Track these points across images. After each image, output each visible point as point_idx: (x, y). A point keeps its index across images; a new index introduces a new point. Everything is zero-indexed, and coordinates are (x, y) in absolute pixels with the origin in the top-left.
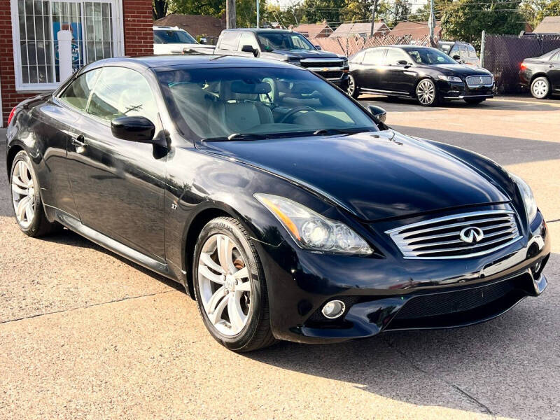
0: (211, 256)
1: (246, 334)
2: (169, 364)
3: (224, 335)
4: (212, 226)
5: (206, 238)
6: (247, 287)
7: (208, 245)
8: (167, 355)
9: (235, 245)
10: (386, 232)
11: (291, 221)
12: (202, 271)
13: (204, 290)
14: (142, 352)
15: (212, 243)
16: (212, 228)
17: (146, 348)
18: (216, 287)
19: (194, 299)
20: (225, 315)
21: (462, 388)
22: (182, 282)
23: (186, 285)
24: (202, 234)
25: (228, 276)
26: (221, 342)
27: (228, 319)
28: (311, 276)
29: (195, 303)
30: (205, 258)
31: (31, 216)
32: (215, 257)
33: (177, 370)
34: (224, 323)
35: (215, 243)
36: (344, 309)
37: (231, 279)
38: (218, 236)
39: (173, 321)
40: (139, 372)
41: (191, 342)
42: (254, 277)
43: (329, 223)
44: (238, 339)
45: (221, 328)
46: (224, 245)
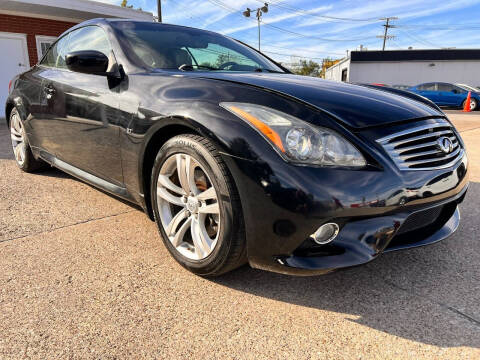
0: (170, 178)
1: (214, 261)
2: (128, 298)
3: (187, 259)
4: (170, 145)
5: (164, 159)
6: (214, 209)
7: (166, 166)
8: (126, 286)
9: (198, 164)
10: (378, 141)
11: (272, 131)
12: (161, 193)
13: (164, 213)
14: (99, 282)
15: (171, 163)
16: (169, 148)
17: (103, 277)
18: (176, 209)
19: (153, 220)
20: (187, 238)
21: (462, 310)
22: (140, 204)
23: (144, 207)
24: (159, 155)
25: (190, 198)
26: (184, 265)
27: (191, 243)
28: (292, 191)
29: (155, 224)
30: (163, 180)
31: (23, 156)
32: (174, 178)
33: (137, 308)
34: (186, 246)
35: (175, 164)
36: (337, 232)
37: (193, 200)
38: (178, 156)
39: (134, 242)
40: (93, 314)
41: (152, 266)
42: (224, 198)
43: (316, 130)
44: (204, 264)
45: (182, 250)
46: (185, 164)
